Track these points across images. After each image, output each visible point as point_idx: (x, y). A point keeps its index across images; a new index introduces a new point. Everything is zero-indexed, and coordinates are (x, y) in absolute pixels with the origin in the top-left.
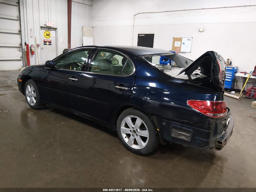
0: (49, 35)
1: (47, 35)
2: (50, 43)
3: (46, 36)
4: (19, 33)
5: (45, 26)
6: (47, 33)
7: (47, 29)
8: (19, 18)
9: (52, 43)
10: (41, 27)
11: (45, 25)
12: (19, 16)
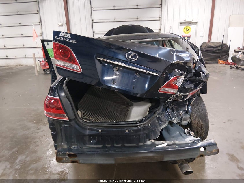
0: (189, 30)
1: (187, 30)
2: (189, 38)
3: (186, 32)
4: (159, 31)
5: (185, 22)
6: (187, 28)
7: (188, 24)
8: (160, 18)
9: (191, 38)
10: (181, 23)
11: (184, 20)
12: (160, 16)
